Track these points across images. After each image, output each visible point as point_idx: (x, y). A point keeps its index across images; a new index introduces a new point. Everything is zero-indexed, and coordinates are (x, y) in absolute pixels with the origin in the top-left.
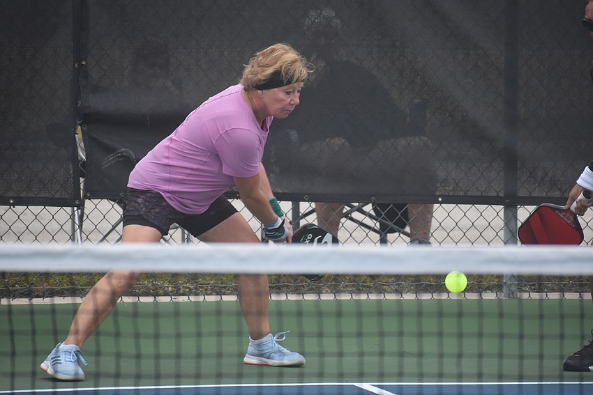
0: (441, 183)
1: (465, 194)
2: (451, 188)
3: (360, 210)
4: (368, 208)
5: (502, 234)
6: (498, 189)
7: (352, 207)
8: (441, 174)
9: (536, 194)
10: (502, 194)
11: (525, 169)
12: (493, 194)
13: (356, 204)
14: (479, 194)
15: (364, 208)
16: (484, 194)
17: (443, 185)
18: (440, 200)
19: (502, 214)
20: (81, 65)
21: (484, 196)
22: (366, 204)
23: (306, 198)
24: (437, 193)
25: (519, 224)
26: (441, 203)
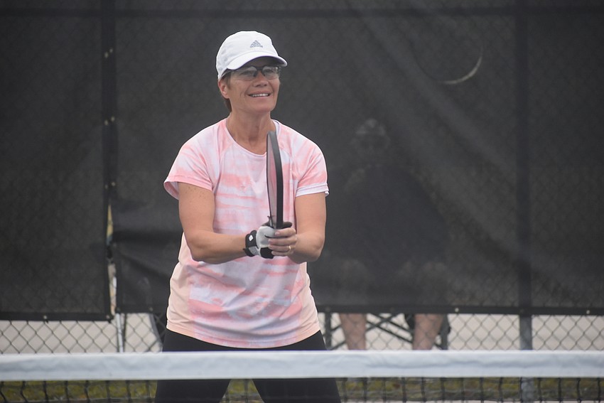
0: (457, 294)
1: (481, 304)
2: (468, 298)
3: (388, 320)
4: (400, 319)
5: (518, 343)
6: (512, 299)
7: (382, 318)
8: (457, 285)
9: (549, 304)
10: (516, 304)
11: (538, 280)
12: (508, 304)
13: (386, 315)
15: (394, 320)
17: (459, 296)
18: (457, 310)
19: (517, 323)
20: (110, 186)
21: (500, 306)
22: (395, 315)
23: (328, 309)
24: (454, 304)
25: (534, 333)
26: (458, 313)
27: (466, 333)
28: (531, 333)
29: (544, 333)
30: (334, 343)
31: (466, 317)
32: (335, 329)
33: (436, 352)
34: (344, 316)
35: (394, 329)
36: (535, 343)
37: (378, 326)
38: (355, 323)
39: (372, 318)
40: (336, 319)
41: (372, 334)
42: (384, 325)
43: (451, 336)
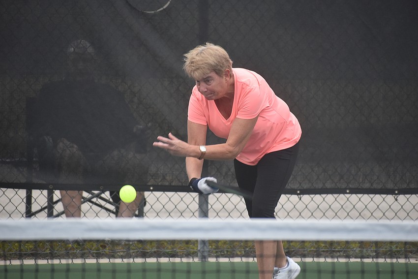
0: (152, 176)
1: (170, 184)
2: (160, 180)
3: (98, 196)
5: (197, 214)
7: (92, 194)
8: (153, 169)
11: (214, 167)
13: (96, 192)
14: (180, 184)
15: (103, 195)
16: (184, 185)
17: (154, 177)
18: (152, 188)
19: (197, 199)
21: (184, 186)
22: (103, 192)
23: (51, 187)
24: (149, 184)
25: (209, 206)
26: (152, 191)
27: (157, 207)
28: (207, 207)
29: (217, 206)
30: (55, 213)
31: (158, 194)
32: (57, 202)
33: (135, 220)
34: (64, 192)
35: (103, 203)
36: (211, 213)
37: (90, 200)
38: (72, 198)
39: (85, 194)
40: (57, 195)
41: (85, 206)
42: (94, 200)
43: (146, 209)
